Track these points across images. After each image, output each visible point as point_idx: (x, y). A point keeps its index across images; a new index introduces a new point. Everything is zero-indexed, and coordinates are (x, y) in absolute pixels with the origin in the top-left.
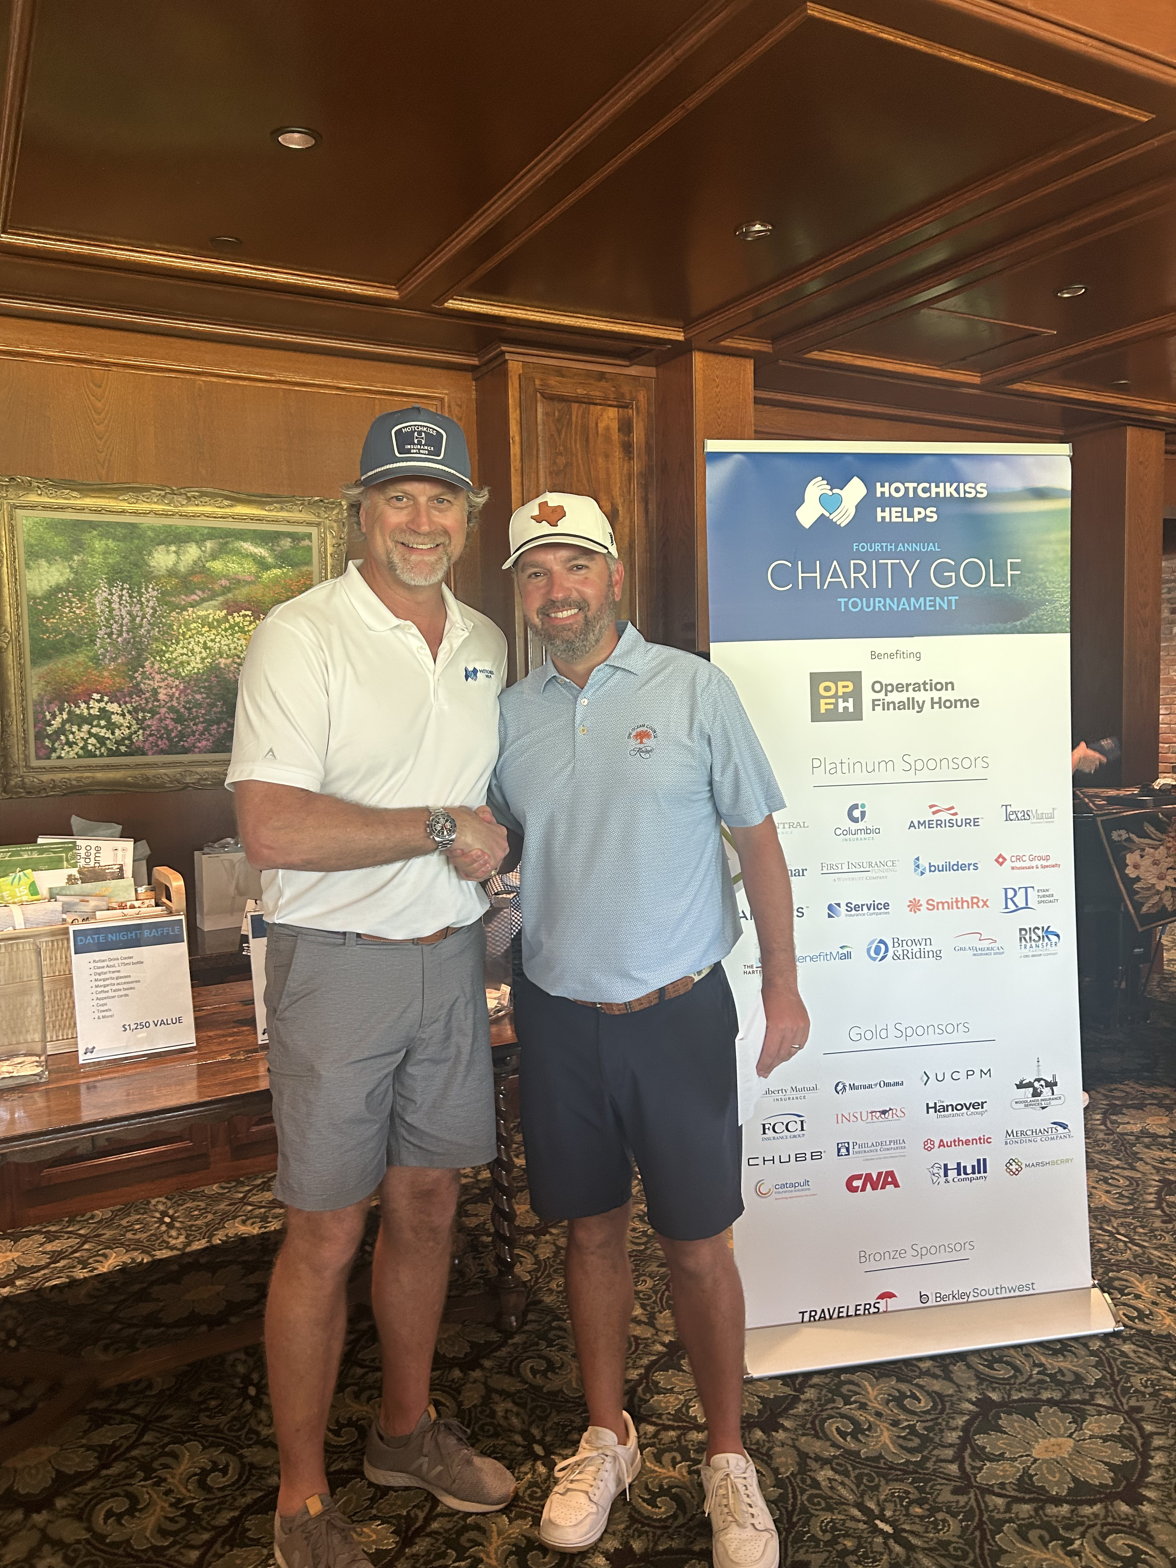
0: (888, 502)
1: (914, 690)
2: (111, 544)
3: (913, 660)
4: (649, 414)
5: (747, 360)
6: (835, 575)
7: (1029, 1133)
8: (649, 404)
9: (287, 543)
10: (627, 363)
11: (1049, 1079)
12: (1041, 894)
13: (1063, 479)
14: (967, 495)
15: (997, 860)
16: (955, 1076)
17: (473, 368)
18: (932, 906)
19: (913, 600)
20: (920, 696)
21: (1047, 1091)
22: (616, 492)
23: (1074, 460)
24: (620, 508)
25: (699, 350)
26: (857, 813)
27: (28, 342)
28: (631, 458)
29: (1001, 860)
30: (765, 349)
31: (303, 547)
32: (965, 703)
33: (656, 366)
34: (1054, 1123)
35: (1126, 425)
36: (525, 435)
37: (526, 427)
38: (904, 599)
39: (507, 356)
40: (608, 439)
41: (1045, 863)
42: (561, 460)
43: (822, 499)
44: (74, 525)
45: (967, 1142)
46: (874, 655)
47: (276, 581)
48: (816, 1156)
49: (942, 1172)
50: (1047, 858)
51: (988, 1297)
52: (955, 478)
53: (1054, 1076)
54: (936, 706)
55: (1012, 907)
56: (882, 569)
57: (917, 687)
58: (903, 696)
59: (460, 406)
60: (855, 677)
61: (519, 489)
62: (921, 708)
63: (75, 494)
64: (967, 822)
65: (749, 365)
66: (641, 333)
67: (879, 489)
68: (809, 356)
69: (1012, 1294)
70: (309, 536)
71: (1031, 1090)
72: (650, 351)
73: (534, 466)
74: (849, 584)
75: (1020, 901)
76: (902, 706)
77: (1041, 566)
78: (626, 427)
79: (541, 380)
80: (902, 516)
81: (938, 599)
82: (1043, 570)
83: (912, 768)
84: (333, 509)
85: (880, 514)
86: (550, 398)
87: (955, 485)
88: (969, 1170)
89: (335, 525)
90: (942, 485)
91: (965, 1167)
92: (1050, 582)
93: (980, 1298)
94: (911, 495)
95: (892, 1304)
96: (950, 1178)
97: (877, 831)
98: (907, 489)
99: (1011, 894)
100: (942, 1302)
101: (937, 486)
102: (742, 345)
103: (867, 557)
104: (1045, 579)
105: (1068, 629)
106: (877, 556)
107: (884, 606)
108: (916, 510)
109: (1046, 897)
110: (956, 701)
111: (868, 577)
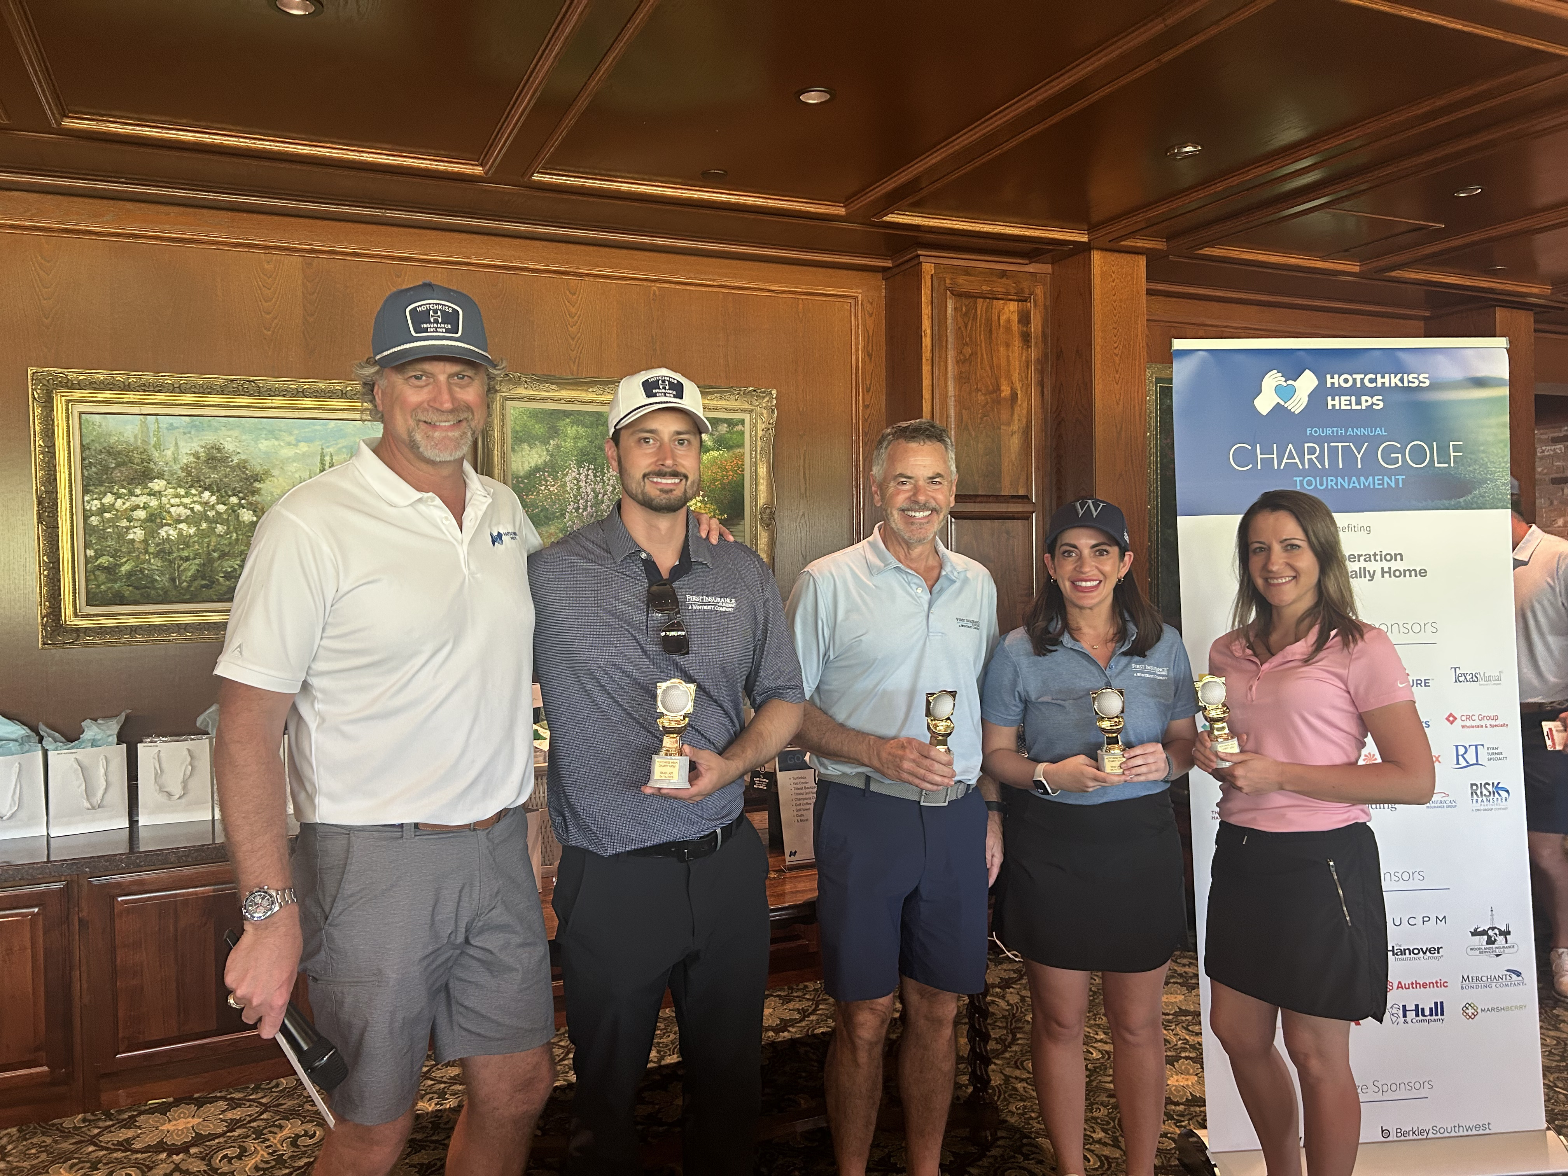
0: (1338, 392)
1: (1365, 560)
2: (581, 430)
3: (1363, 533)
4: (1045, 306)
5: (1140, 256)
6: (1291, 457)
7: (1484, 979)
8: (1045, 298)
9: (723, 428)
10: (1027, 262)
11: (1503, 928)
12: (1491, 751)
13: (1501, 368)
14: (1411, 385)
15: (1447, 719)
16: (1412, 921)
17: (885, 269)
19: (1362, 478)
20: (1371, 566)
21: (1501, 939)
22: (1016, 377)
24: (1019, 392)
25: (1098, 249)
27: (520, 258)
28: (1029, 347)
29: (1451, 719)
30: (1161, 247)
31: (737, 431)
32: (1413, 573)
33: (1052, 264)
34: (1508, 971)
35: (1495, 306)
36: (936, 328)
37: (939, 321)
38: (1354, 478)
39: (922, 259)
40: (1008, 329)
41: (1493, 723)
42: (968, 350)
43: (1278, 390)
44: (551, 414)
45: (1424, 985)
47: (714, 461)
49: (1401, 1013)
50: (1496, 718)
51: (1448, 1136)
52: (1400, 369)
53: (1507, 926)
54: (1386, 575)
55: (1463, 763)
56: (1333, 451)
57: (1368, 559)
59: (871, 303)
61: (929, 377)
62: (1372, 577)
63: (554, 387)
65: (1142, 261)
66: (1050, 236)
67: (1329, 381)
68: (1200, 252)
69: (1470, 1133)
70: (742, 422)
71: (1485, 937)
72: (1051, 250)
73: (943, 356)
74: (1303, 464)
75: (1471, 757)
77: (1482, 448)
78: (1024, 319)
79: (951, 279)
80: (1350, 404)
81: (1386, 479)
82: (1483, 452)
84: (764, 397)
85: (1330, 403)
86: (959, 295)
87: (1399, 376)
88: (1427, 1012)
89: (765, 412)
90: (1387, 376)
91: (1423, 1009)
92: (1491, 462)
93: (1441, 1137)
94: (1359, 385)
96: (1408, 1019)
98: (1355, 380)
99: (1461, 751)
100: (1403, 1138)
101: (1383, 377)
102: (1140, 244)
103: (1320, 441)
104: (1486, 460)
105: (1509, 506)
107: (1336, 484)
108: (1364, 398)
109: (1496, 755)
110: (1405, 571)
111: (1321, 459)
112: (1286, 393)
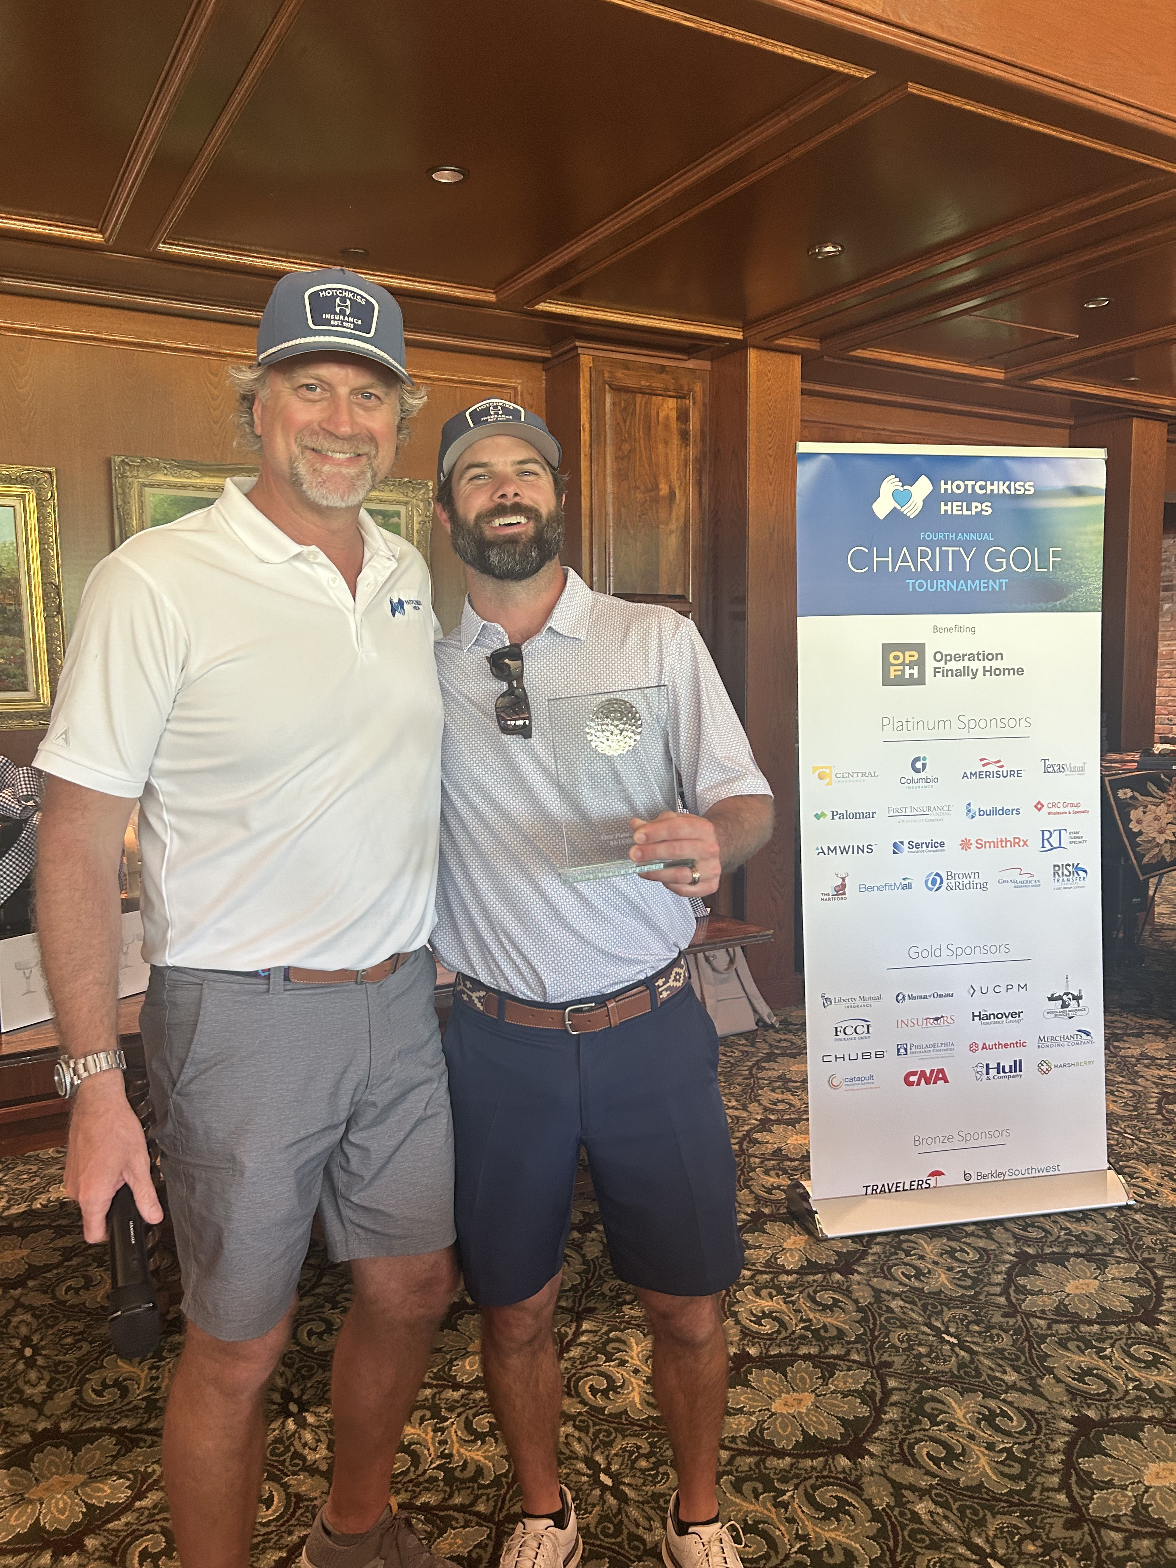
0: (951, 498)
1: (969, 660)
3: (969, 634)
4: (704, 404)
5: (796, 356)
6: (905, 560)
7: (1058, 1038)
8: (704, 395)
10: (686, 357)
11: (1076, 993)
12: (1073, 835)
13: (1099, 479)
14: (1017, 492)
15: (1036, 806)
16: (997, 989)
17: (544, 360)
18: (980, 844)
19: (969, 582)
20: (975, 665)
21: (1073, 1003)
22: (674, 476)
23: (1109, 463)
24: (677, 491)
25: (754, 347)
26: (919, 765)
27: (156, 335)
28: (687, 445)
29: (1039, 806)
30: (814, 348)
31: (392, 524)
32: (1012, 672)
33: (711, 360)
34: (1079, 1031)
35: (1133, 416)
36: (594, 423)
37: (597, 416)
38: (962, 581)
39: (580, 351)
40: (667, 427)
41: (1076, 809)
42: (626, 447)
44: (194, 502)
45: (1006, 1046)
46: (936, 629)
48: (880, 1055)
49: (984, 1071)
50: (1078, 805)
51: (1020, 1176)
52: (1007, 477)
53: (1080, 991)
54: (988, 674)
55: (1048, 846)
56: (944, 555)
57: (972, 657)
58: (960, 665)
59: (531, 394)
60: (920, 648)
61: (588, 472)
62: (975, 675)
63: (195, 474)
64: (1012, 773)
65: (797, 361)
66: (705, 332)
67: (943, 486)
68: (853, 353)
69: (1041, 1174)
70: (398, 514)
71: (1060, 1002)
72: (708, 347)
73: (602, 451)
74: (916, 568)
76: (959, 673)
77: (1078, 554)
78: (683, 416)
79: (610, 372)
80: (961, 510)
81: (991, 582)
82: (1080, 558)
83: (966, 726)
84: (420, 489)
85: (943, 508)
86: (618, 389)
87: (1007, 483)
88: (1007, 1070)
89: (421, 504)
90: (996, 483)
91: (1004, 1067)
92: (1086, 568)
93: (1014, 1177)
94: (970, 491)
95: (941, 1181)
96: (991, 1076)
97: (936, 780)
98: (966, 486)
99: (1047, 835)
100: (983, 1180)
101: (992, 484)
102: (794, 343)
103: (932, 545)
104: (1081, 565)
105: (1100, 609)
106: (941, 543)
107: (946, 587)
108: (974, 504)
109: (1077, 838)
110: (1004, 670)
111: (932, 562)
112: (901, 497)
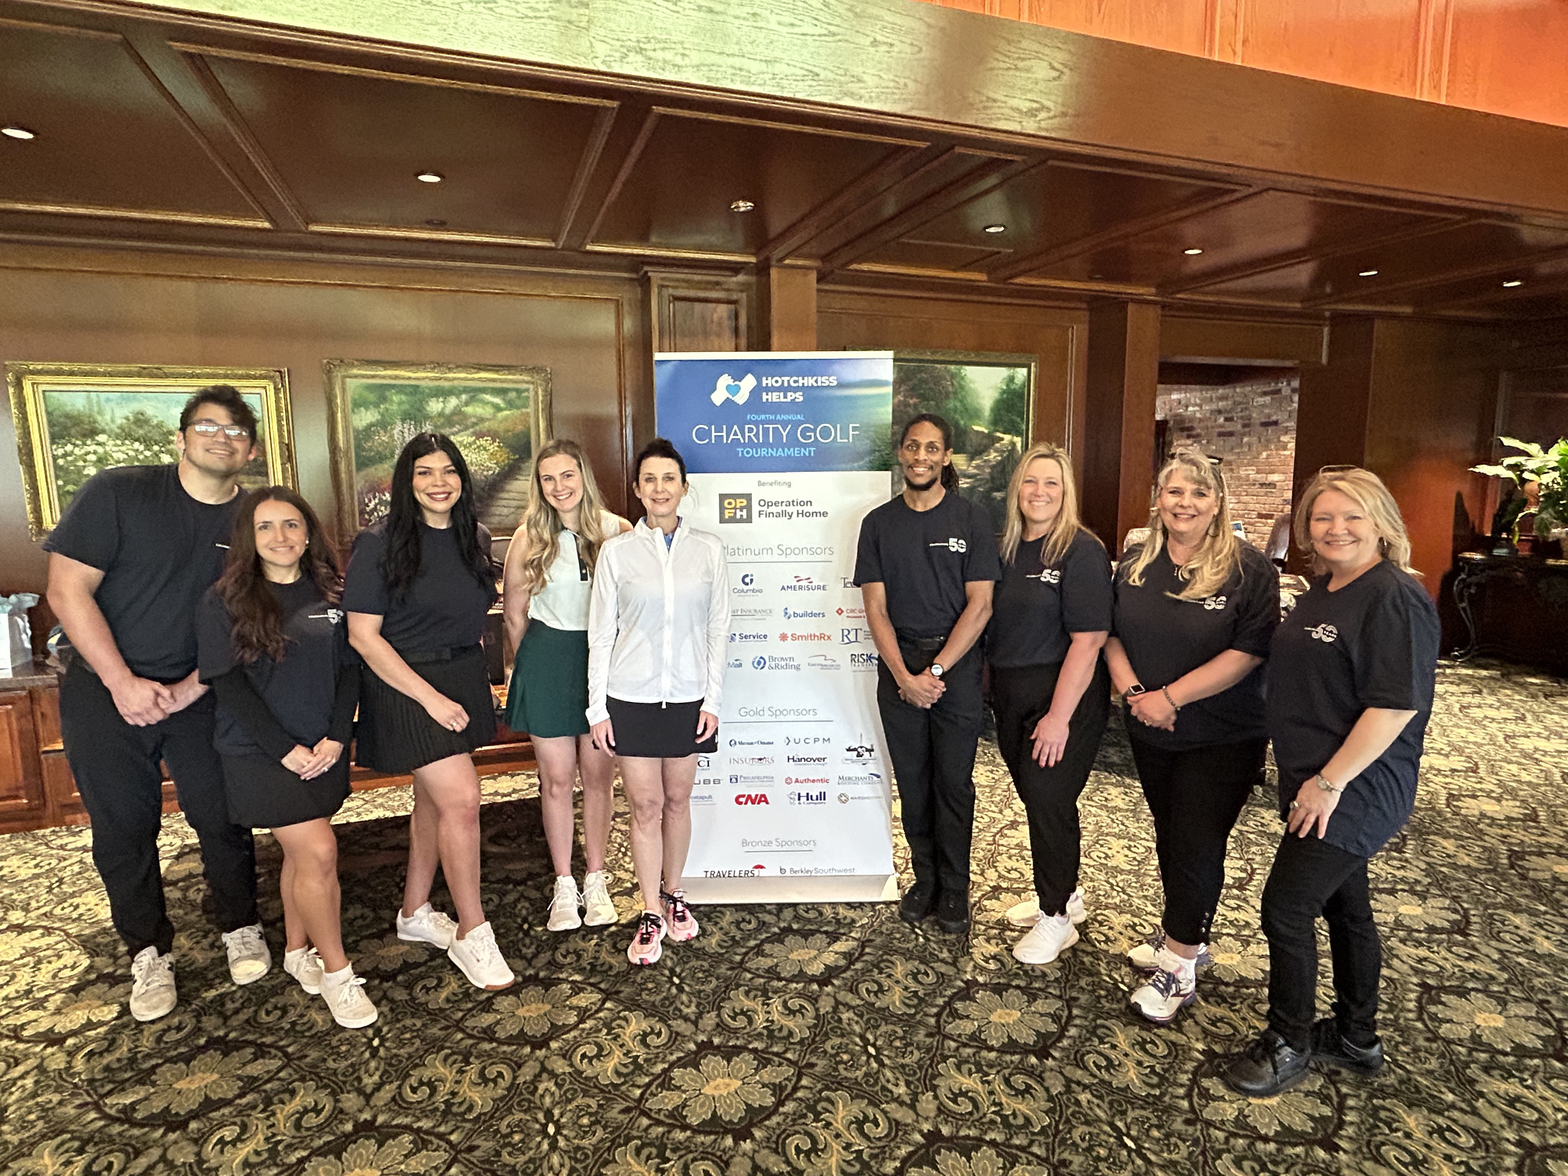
0: (768, 389)
1: (786, 505)
2: (403, 397)
3: (786, 487)
4: (748, 307)
5: (811, 271)
6: (735, 434)
8: (751, 301)
9: (513, 395)
10: (732, 274)
13: (888, 373)
14: (823, 384)
18: (794, 637)
19: (786, 450)
20: (790, 509)
21: (867, 754)
23: (895, 361)
25: (772, 266)
26: (747, 580)
27: (355, 278)
30: (820, 265)
31: (524, 397)
32: (818, 514)
33: (756, 275)
35: (1127, 301)
38: (780, 449)
39: (649, 274)
40: (720, 325)
42: (687, 340)
43: (728, 388)
44: (380, 387)
46: (760, 484)
47: (506, 419)
48: (717, 782)
52: (814, 373)
54: (800, 515)
56: (766, 430)
57: (788, 504)
58: (779, 509)
60: (748, 497)
62: (790, 517)
63: (379, 368)
64: (819, 588)
65: (812, 276)
66: (725, 258)
67: (765, 382)
68: (851, 267)
70: (527, 390)
75: (852, 637)
76: (778, 515)
77: (871, 429)
78: (734, 316)
79: (674, 287)
80: (779, 398)
81: (802, 449)
82: (874, 431)
83: (783, 552)
84: (542, 373)
85: (766, 397)
86: (679, 299)
87: (815, 378)
89: (543, 383)
90: (806, 378)
92: (878, 439)
94: (786, 384)
95: (762, 872)
97: (761, 591)
98: (783, 381)
100: (795, 875)
101: (803, 379)
102: (803, 262)
103: (757, 424)
104: (874, 437)
105: (890, 469)
106: (763, 422)
107: (767, 453)
108: (789, 394)
111: (757, 435)
112: (734, 390)
